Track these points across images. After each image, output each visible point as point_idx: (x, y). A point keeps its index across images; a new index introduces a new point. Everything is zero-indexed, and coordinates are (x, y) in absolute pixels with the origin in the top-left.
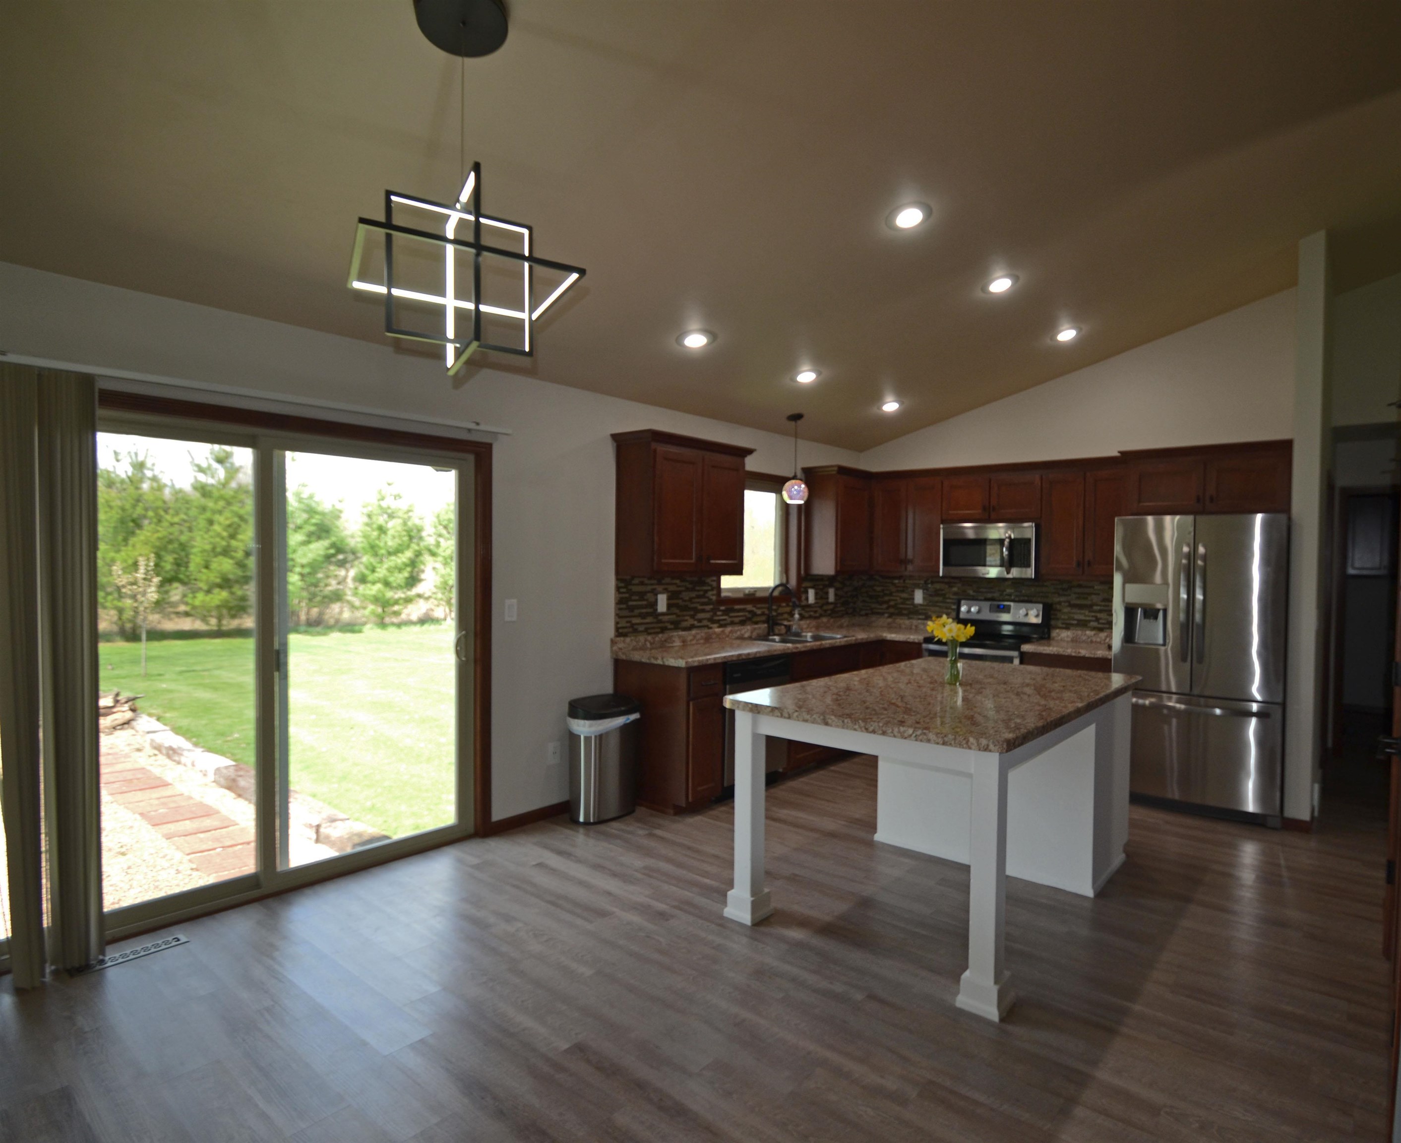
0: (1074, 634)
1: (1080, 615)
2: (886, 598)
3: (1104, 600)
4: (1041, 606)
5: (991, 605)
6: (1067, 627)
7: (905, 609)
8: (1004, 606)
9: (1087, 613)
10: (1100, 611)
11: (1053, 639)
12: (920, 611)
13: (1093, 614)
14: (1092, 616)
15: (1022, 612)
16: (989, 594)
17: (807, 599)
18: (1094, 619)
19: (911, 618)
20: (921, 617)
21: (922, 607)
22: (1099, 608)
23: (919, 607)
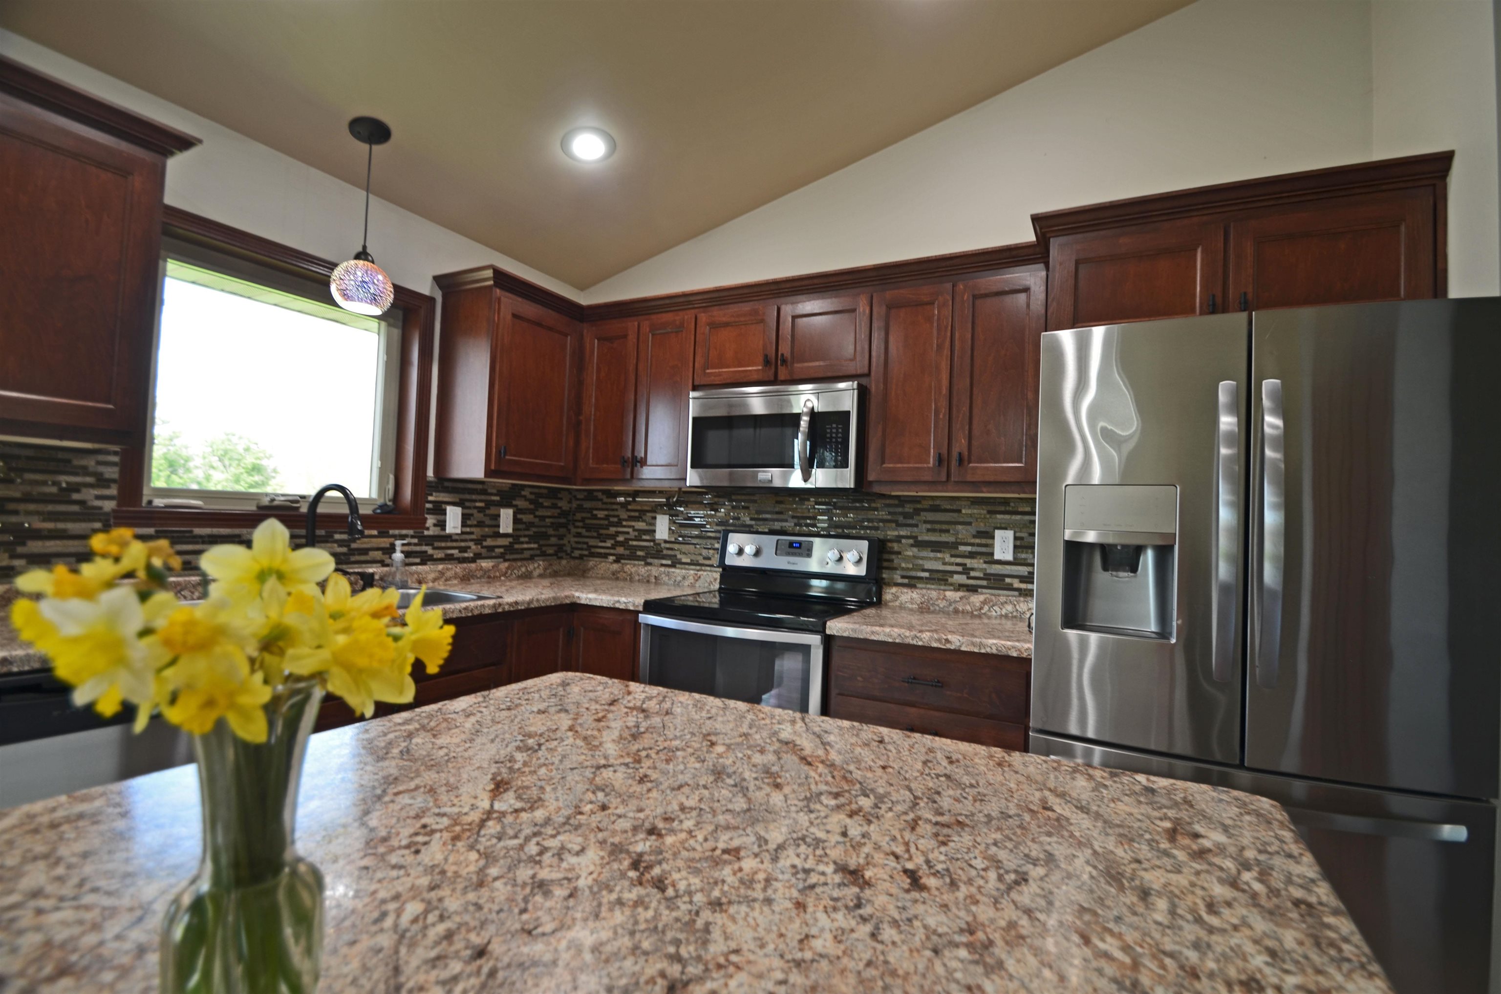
0: (923, 596)
1: (934, 562)
2: (613, 530)
3: (980, 534)
4: (865, 544)
5: (778, 541)
6: (912, 583)
7: (642, 548)
8: (800, 543)
9: (948, 558)
10: (972, 555)
11: (886, 604)
12: (665, 552)
13: (959, 560)
14: (957, 564)
15: (833, 555)
16: (776, 523)
17: (442, 524)
18: (960, 569)
19: (650, 564)
20: (664, 562)
21: (668, 545)
22: (969, 548)
23: (663, 545)
